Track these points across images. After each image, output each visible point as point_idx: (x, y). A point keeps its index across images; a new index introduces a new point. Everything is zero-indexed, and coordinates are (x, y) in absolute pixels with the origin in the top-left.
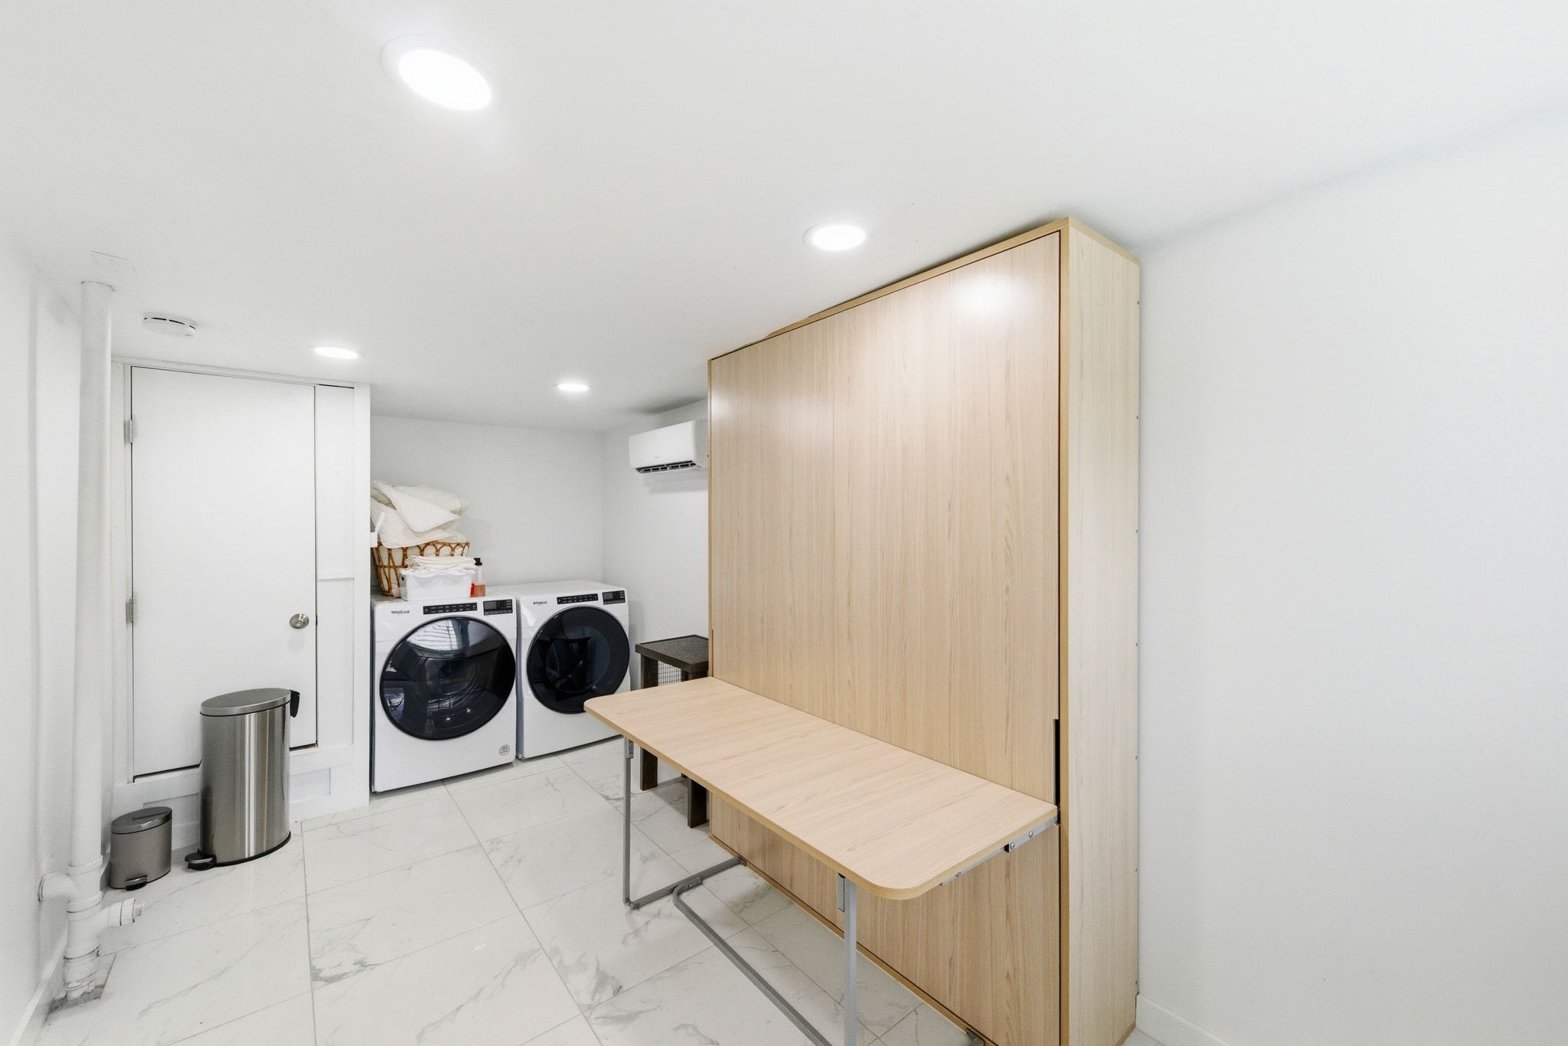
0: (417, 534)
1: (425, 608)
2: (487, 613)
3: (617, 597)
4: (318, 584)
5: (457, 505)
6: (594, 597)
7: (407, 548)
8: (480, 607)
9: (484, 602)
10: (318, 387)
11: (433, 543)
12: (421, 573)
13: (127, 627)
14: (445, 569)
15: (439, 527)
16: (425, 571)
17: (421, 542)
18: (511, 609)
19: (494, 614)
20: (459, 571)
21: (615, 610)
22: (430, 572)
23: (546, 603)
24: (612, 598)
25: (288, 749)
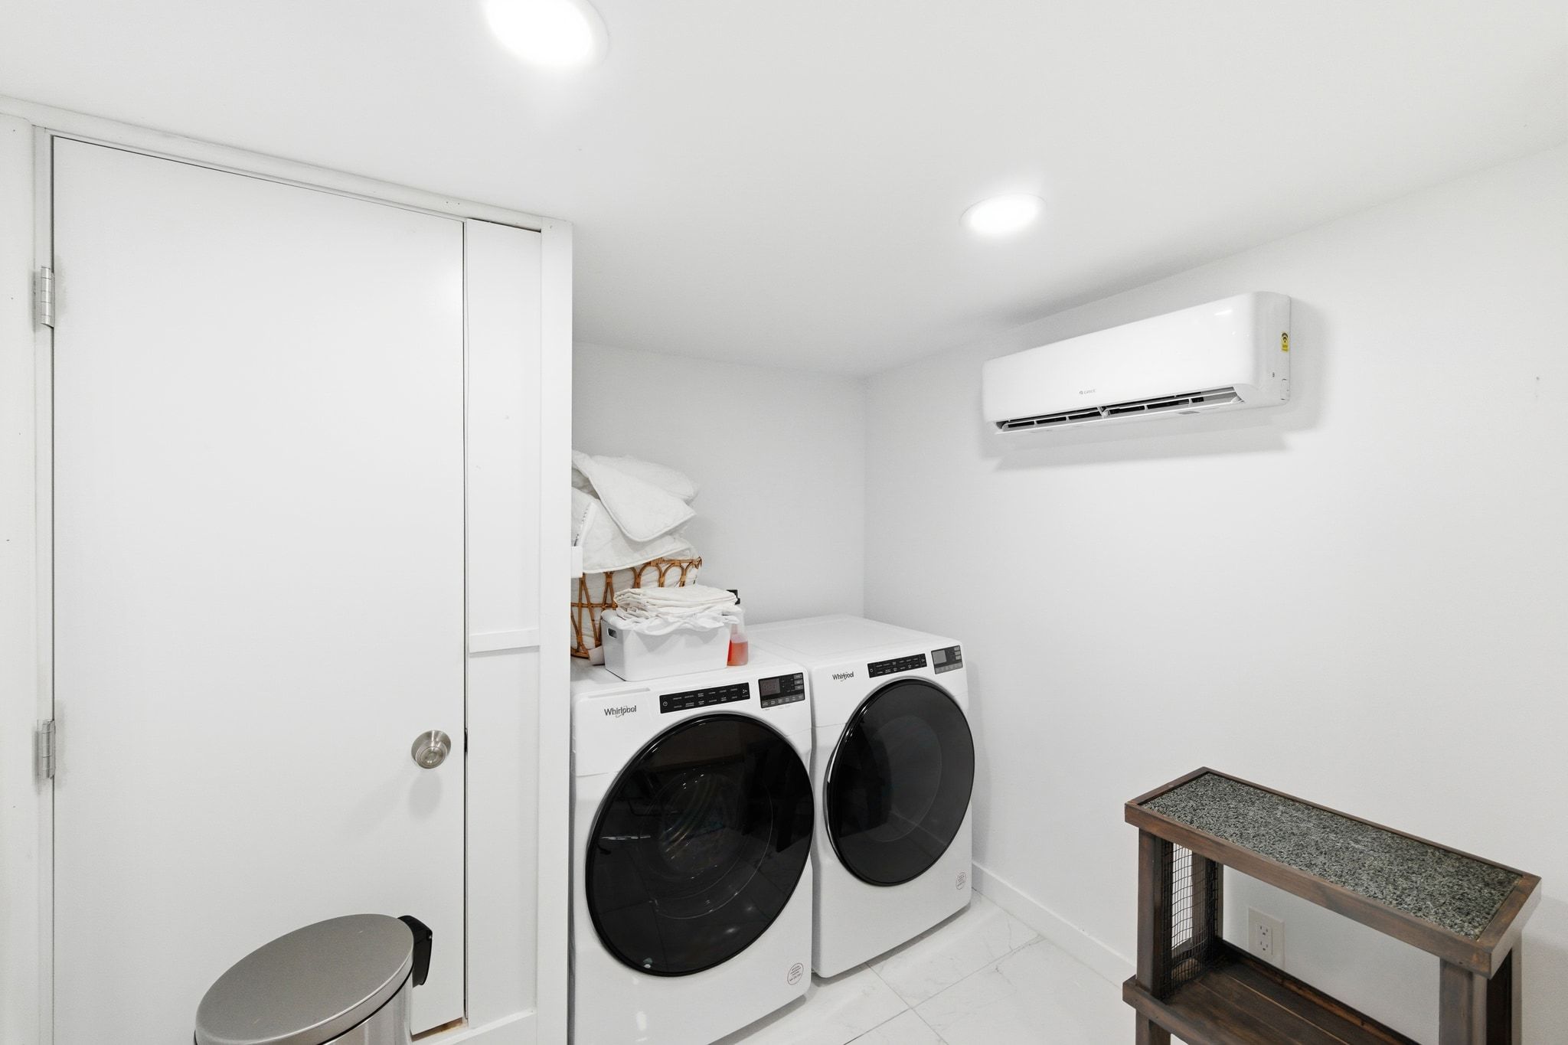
0: (635, 545)
1: (663, 698)
2: (766, 704)
3: (950, 658)
4: (470, 661)
5: (688, 490)
6: (918, 661)
7: (611, 573)
8: (755, 691)
9: (760, 681)
10: (470, 223)
11: (656, 563)
12: (649, 625)
13: (39, 792)
14: (691, 616)
15: (670, 533)
16: (658, 622)
17: (637, 561)
18: (802, 691)
19: (777, 704)
20: (715, 619)
21: (950, 681)
22: (667, 624)
23: (852, 675)
24: (944, 660)
25: (408, 1038)
